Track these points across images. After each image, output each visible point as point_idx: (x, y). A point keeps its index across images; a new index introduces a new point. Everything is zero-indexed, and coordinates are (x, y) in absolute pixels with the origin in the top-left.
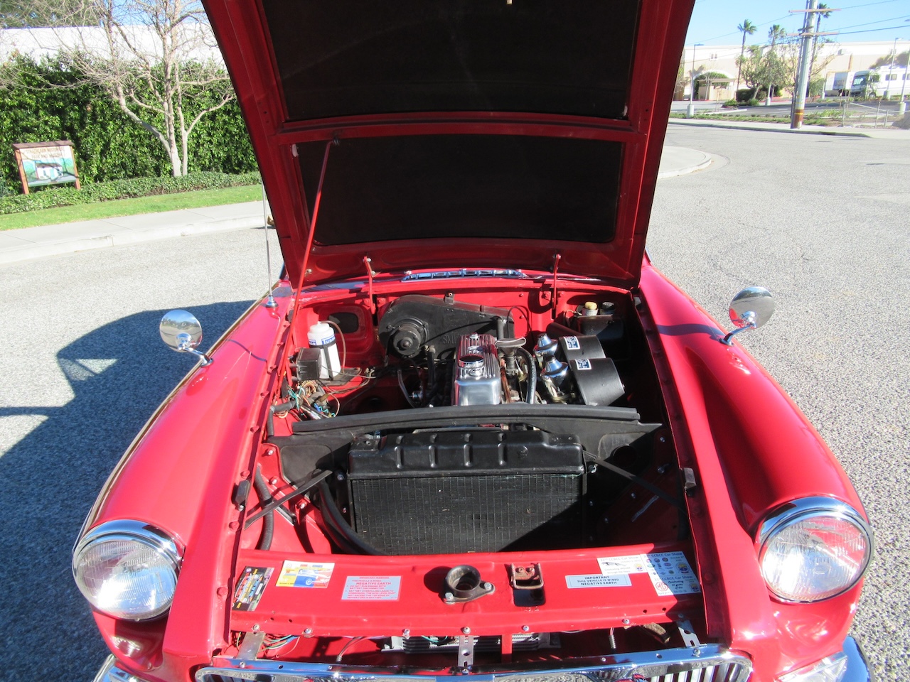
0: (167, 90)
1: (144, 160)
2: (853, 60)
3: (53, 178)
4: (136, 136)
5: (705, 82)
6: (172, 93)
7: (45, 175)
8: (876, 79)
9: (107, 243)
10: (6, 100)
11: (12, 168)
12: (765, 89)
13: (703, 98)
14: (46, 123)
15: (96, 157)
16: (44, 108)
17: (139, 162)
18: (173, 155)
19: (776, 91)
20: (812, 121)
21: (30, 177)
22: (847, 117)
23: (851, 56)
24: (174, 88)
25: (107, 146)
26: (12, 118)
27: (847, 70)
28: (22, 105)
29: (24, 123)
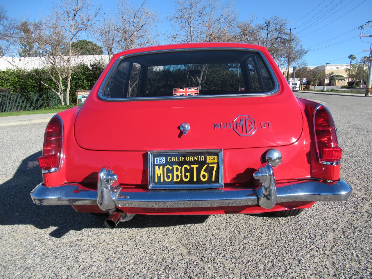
5: (334, 79)
7: (84, 100)
10: (75, 77)
13: (333, 85)
14: (86, 84)
16: (86, 80)
21: (79, 101)
28: (79, 78)
29: (79, 84)
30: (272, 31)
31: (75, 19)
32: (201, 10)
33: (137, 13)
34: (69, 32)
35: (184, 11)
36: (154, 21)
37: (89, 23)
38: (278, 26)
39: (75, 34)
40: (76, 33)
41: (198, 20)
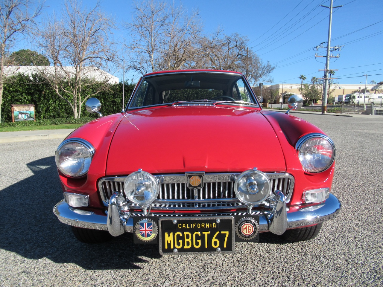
0: (76, 86)
1: (63, 114)
2: (345, 91)
3: (25, 119)
4: (60, 105)
5: (288, 97)
6: (77, 87)
7: (22, 117)
8: (354, 97)
9: (47, 138)
11: (8, 115)
12: (311, 100)
14: (25, 98)
15: (43, 112)
16: (25, 93)
17: (60, 115)
18: (75, 111)
19: (315, 101)
20: (330, 111)
21: (16, 118)
22: (344, 110)
23: (344, 89)
24: (78, 86)
25: (48, 108)
26: (12, 96)
27: (343, 94)
28: (17, 91)
29: (16, 98)
30: (232, 48)
31: (9, 17)
32: (163, 18)
33: (89, 16)
34: (2, 33)
35: (144, 19)
36: (110, 28)
37: (28, 24)
38: (239, 43)
39: (9, 36)
40: (11, 35)
41: (159, 29)
